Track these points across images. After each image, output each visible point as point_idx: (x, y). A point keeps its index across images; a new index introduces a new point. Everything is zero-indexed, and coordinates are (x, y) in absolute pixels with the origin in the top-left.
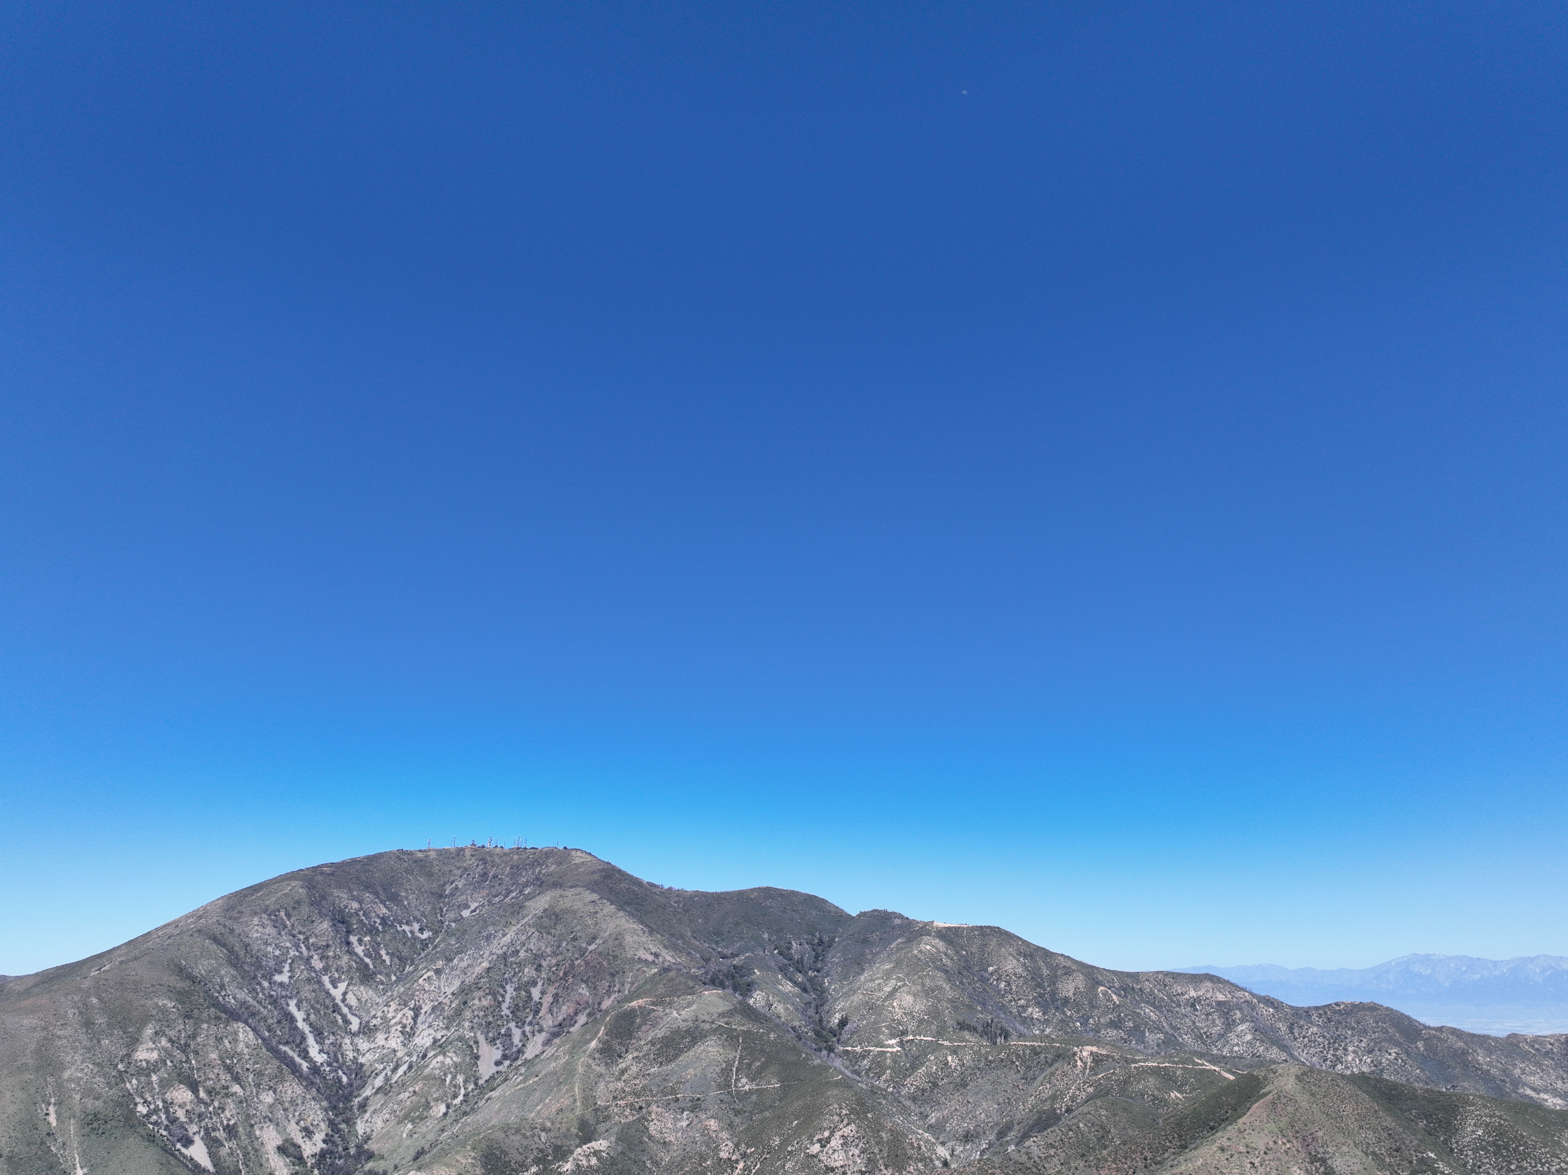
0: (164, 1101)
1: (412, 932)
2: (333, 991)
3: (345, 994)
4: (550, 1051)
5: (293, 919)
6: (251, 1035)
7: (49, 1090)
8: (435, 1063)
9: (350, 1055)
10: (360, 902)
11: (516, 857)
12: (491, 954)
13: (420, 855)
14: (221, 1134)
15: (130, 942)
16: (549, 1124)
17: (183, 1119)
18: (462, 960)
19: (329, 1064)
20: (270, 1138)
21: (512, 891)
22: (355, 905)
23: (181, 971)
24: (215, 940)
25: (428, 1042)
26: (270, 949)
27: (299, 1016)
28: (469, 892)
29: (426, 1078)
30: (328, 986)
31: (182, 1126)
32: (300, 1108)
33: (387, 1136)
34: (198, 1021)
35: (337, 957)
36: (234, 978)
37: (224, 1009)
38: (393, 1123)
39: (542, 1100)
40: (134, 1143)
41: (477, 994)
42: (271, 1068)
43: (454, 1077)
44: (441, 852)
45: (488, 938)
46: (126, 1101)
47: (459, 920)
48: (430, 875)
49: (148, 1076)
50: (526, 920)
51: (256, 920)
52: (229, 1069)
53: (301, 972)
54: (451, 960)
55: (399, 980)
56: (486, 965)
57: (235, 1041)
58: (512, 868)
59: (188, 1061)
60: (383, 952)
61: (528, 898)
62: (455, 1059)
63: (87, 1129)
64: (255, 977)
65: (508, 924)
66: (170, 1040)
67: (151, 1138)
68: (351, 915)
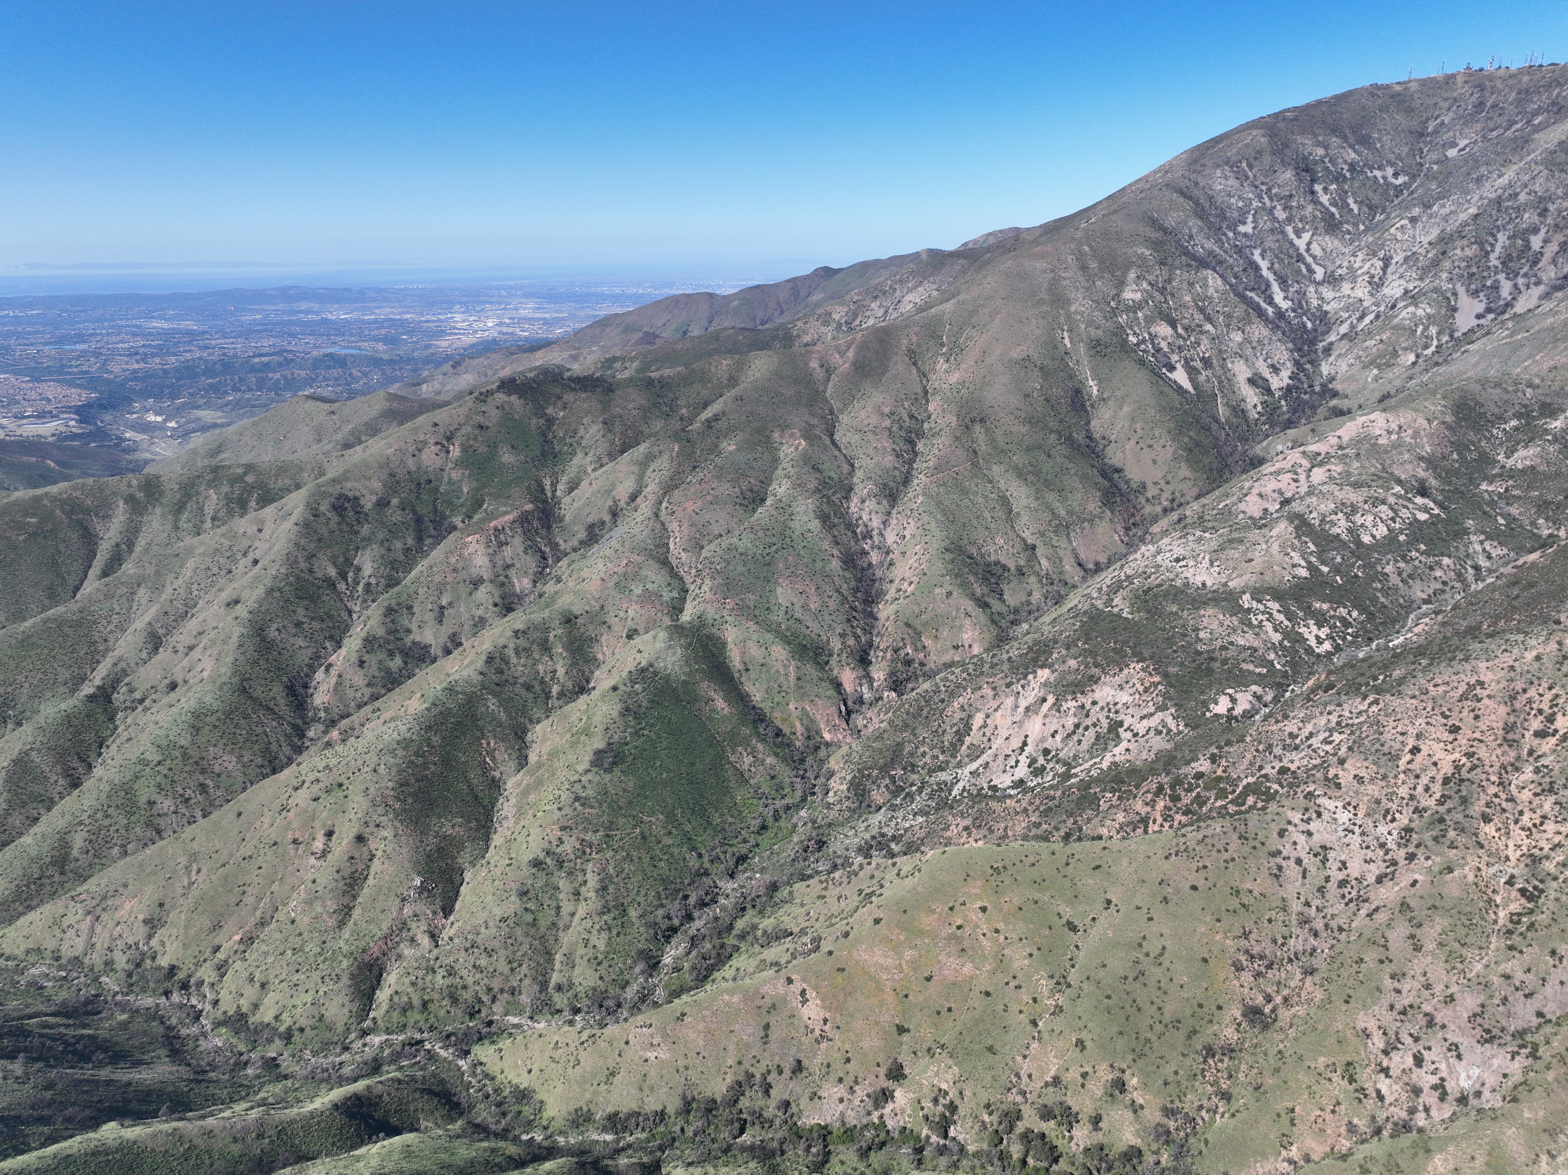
0: (1150, 334)
1: (1384, 178)
2: (1296, 241)
3: (1309, 244)
4: (1548, 305)
5: (1255, 170)
6: (1219, 281)
7: (1062, 319)
8: (1405, 314)
9: (1315, 303)
10: (1326, 148)
11: (1526, 78)
12: (1481, 198)
13: (1398, 88)
14: (1198, 364)
15: (1109, 197)
16: (1537, 381)
17: (1166, 349)
18: (1444, 206)
19: (1294, 311)
20: (1241, 371)
21: (1516, 122)
22: (1321, 152)
23: (1154, 223)
24: (1182, 193)
25: (1398, 292)
26: (1233, 200)
27: (1264, 265)
28: (1458, 127)
29: (1394, 328)
30: (1292, 236)
31: (1165, 355)
32: (1267, 348)
33: (1352, 379)
34: (1172, 268)
35: (1300, 207)
36: (1201, 229)
37: (1194, 257)
38: (1358, 366)
39: (1531, 356)
40: (1128, 365)
41: (1459, 243)
42: (1240, 311)
43: (1426, 328)
44: (1423, 83)
45: (1479, 181)
46: (1119, 332)
47: (1443, 161)
48: (1410, 110)
49: (1135, 312)
50: (1532, 156)
51: (1218, 173)
52: (1202, 310)
53: (1265, 223)
54: (1430, 207)
55: (1367, 229)
56: (1473, 211)
57: (1205, 286)
58: (1519, 93)
59: (1166, 302)
60: (1350, 201)
61: (1538, 129)
62: (1428, 310)
63: (1093, 352)
64: (1220, 228)
65: (1507, 162)
66: (1150, 284)
67: (1142, 362)
68: (1316, 163)
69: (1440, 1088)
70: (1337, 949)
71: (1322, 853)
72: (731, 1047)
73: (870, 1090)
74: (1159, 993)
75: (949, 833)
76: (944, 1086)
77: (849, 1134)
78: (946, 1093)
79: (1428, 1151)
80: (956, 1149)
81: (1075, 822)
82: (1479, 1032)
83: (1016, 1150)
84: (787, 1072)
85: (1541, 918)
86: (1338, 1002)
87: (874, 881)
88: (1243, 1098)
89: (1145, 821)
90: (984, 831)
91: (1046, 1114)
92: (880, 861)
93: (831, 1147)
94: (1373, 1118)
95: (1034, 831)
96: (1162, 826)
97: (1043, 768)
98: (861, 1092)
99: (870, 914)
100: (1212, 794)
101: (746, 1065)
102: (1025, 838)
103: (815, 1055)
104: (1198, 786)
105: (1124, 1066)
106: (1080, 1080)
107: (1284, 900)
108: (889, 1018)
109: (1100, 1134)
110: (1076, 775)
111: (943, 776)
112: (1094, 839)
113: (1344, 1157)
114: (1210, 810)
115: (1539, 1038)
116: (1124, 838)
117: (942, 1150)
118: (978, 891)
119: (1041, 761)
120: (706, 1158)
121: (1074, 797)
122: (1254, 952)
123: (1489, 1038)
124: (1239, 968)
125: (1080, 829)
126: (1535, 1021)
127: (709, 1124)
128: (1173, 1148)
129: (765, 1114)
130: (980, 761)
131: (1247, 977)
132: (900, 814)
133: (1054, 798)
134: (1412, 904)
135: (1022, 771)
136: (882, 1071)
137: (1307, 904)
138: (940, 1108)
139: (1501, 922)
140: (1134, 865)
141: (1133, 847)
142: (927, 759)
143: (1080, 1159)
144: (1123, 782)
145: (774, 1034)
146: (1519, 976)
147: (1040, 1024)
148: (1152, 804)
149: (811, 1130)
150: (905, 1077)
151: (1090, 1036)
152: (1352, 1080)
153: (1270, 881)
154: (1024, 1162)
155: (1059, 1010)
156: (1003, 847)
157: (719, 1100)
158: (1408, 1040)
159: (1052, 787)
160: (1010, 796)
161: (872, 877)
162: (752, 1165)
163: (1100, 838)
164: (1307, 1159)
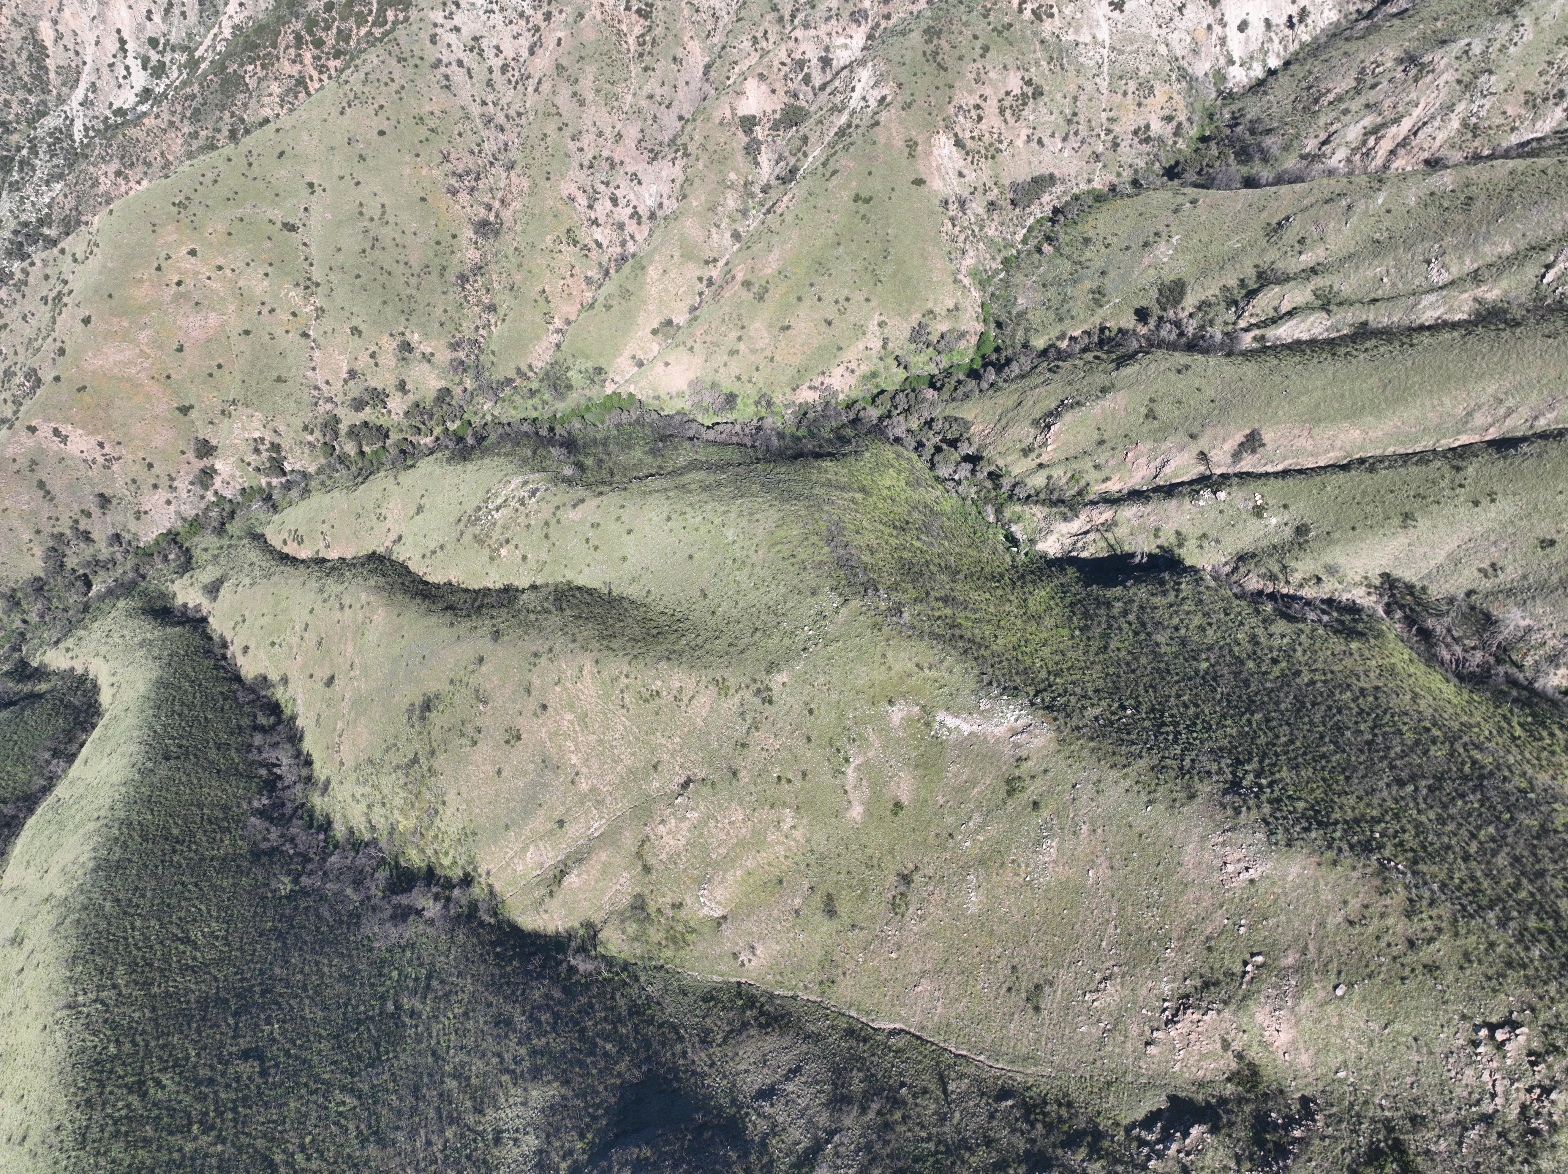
69: (635, 215)
70: (524, 135)
71: (475, 45)
72: (16, 524)
73: (191, 478)
74: (400, 250)
75: (102, 189)
76: (257, 435)
77: (196, 524)
78: (262, 439)
79: (643, 268)
80: (299, 478)
81: (233, 115)
82: (646, 154)
83: (350, 448)
84: (96, 511)
85: (658, 31)
86: (542, 182)
87: (53, 281)
88: (505, 301)
89: (301, 82)
90: (140, 168)
91: (359, 405)
92: (44, 255)
93: (187, 545)
94: (600, 264)
95: (195, 145)
96: (321, 80)
97: (162, 65)
98: (182, 485)
99: (73, 317)
100: (351, 23)
101: (47, 529)
102: (190, 155)
103: (114, 480)
104: (334, 19)
105: (402, 329)
106: (372, 361)
107: (463, 108)
108: (164, 405)
109: (410, 395)
110: (203, 58)
111: (51, 122)
112: (261, 125)
113: (592, 306)
114: (358, 43)
115: (685, 139)
116: (291, 110)
117: (288, 486)
118: (175, 236)
119: (154, 57)
120: (70, 628)
121: (215, 86)
122: (460, 171)
123: (654, 156)
124: (453, 192)
125: (242, 121)
126: (679, 125)
127: (49, 600)
128: (471, 372)
129: (101, 557)
130: (83, 85)
131: (464, 197)
132: (29, 190)
133: (194, 96)
134: (564, 63)
135: (140, 79)
136: (191, 455)
137: (484, 103)
138: (265, 455)
139: (632, 49)
140: (315, 135)
141: (305, 116)
142: (16, 108)
143: (405, 423)
144: (257, 46)
145: (54, 486)
146: (658, 92)
147: (311, 333)
148: (298, 59)
149: (157, 542)
150: (215, 448)
151: (360, 319)
152: (575, 243)
153: (445, 95)
154: (362, 453)
155: (320, 311)
156: (173, 177)
157: (42, 575)
158: (601, 188)
159: (184, 84)
160: (145, 114)
161: (47, 277)
162: (121, 604)
163: (267, 121)
164: (568, 322)
